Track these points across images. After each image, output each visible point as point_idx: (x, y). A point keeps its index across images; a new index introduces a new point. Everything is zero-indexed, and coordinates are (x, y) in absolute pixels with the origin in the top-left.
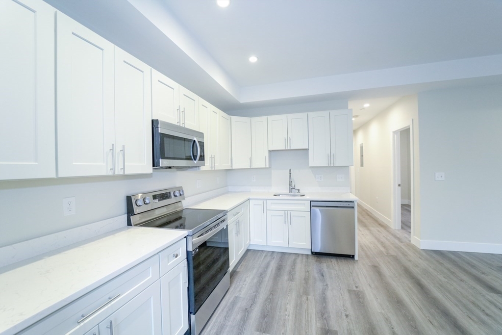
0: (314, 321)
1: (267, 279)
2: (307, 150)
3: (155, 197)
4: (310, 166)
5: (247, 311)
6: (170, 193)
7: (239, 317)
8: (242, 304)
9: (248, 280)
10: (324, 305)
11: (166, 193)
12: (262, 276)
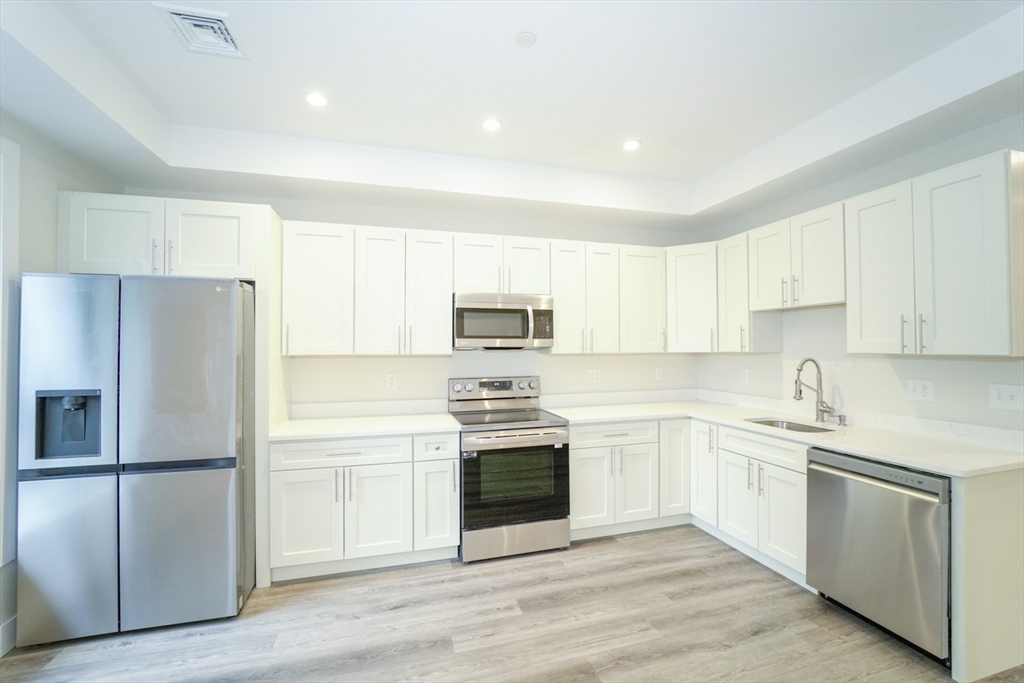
0: (596, 651)
1: (634, 571)
2: (843, 305)
3: (482, 385)
4: (849, 351)
5: (544, 580)
6: (511, 382)
7: (528, 578)
8: (550, 571)
9: (609, 557)
10: (655, 656)
11: (504, 383)
12: (635, 564)
